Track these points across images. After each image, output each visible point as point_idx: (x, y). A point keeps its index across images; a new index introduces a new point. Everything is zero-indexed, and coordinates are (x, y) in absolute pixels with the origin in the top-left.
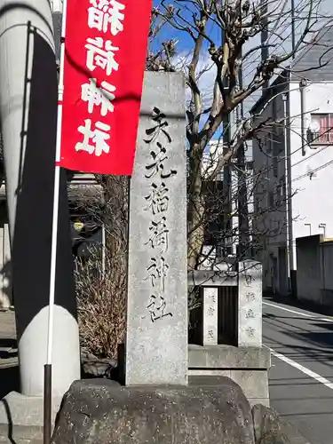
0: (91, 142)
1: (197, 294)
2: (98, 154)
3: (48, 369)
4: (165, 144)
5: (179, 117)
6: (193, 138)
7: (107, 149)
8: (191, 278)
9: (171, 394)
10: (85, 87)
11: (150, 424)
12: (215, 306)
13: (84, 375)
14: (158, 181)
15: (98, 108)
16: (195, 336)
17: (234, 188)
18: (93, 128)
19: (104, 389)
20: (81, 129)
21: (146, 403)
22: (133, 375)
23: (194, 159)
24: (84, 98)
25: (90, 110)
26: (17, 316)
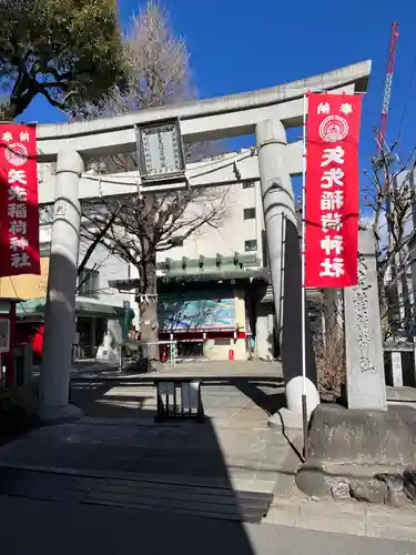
0: (332, 270)
1: (387, 356)
2: (338, 276)
3: (304, 397)
4: (364, 271)
5: (370, 255)
6: (379, 265)
7: (342, 272)
8: (384, 346)
9: (376, 415)
10: (322, 242)
11: (365, 432)
12: (400, 363)
13: (322, 401)
14: (361, 291)
15: (333, 251)
16: (389, 381)
17: (400, 291)
18: (331, 262)
19: (336, 410)
20: (322, 264)
21: (361, 419)
22: (353, 402)
23: (380, 277)
24: (323, 247)
25: (328, 253)
26: (283, 367)
